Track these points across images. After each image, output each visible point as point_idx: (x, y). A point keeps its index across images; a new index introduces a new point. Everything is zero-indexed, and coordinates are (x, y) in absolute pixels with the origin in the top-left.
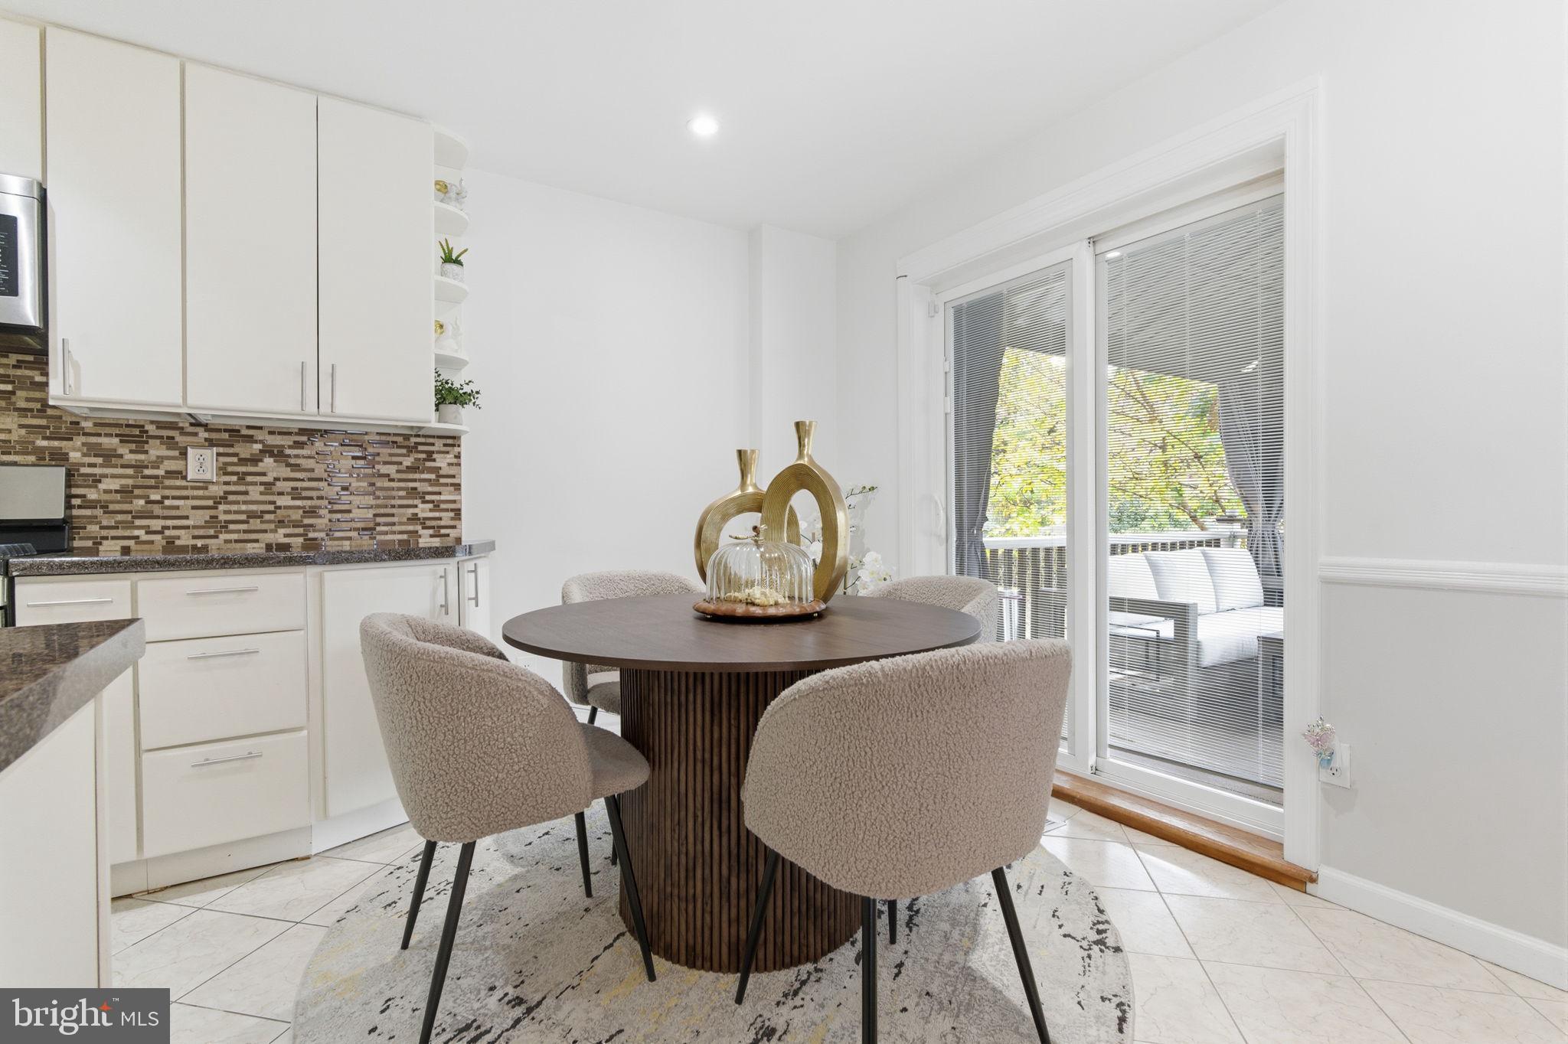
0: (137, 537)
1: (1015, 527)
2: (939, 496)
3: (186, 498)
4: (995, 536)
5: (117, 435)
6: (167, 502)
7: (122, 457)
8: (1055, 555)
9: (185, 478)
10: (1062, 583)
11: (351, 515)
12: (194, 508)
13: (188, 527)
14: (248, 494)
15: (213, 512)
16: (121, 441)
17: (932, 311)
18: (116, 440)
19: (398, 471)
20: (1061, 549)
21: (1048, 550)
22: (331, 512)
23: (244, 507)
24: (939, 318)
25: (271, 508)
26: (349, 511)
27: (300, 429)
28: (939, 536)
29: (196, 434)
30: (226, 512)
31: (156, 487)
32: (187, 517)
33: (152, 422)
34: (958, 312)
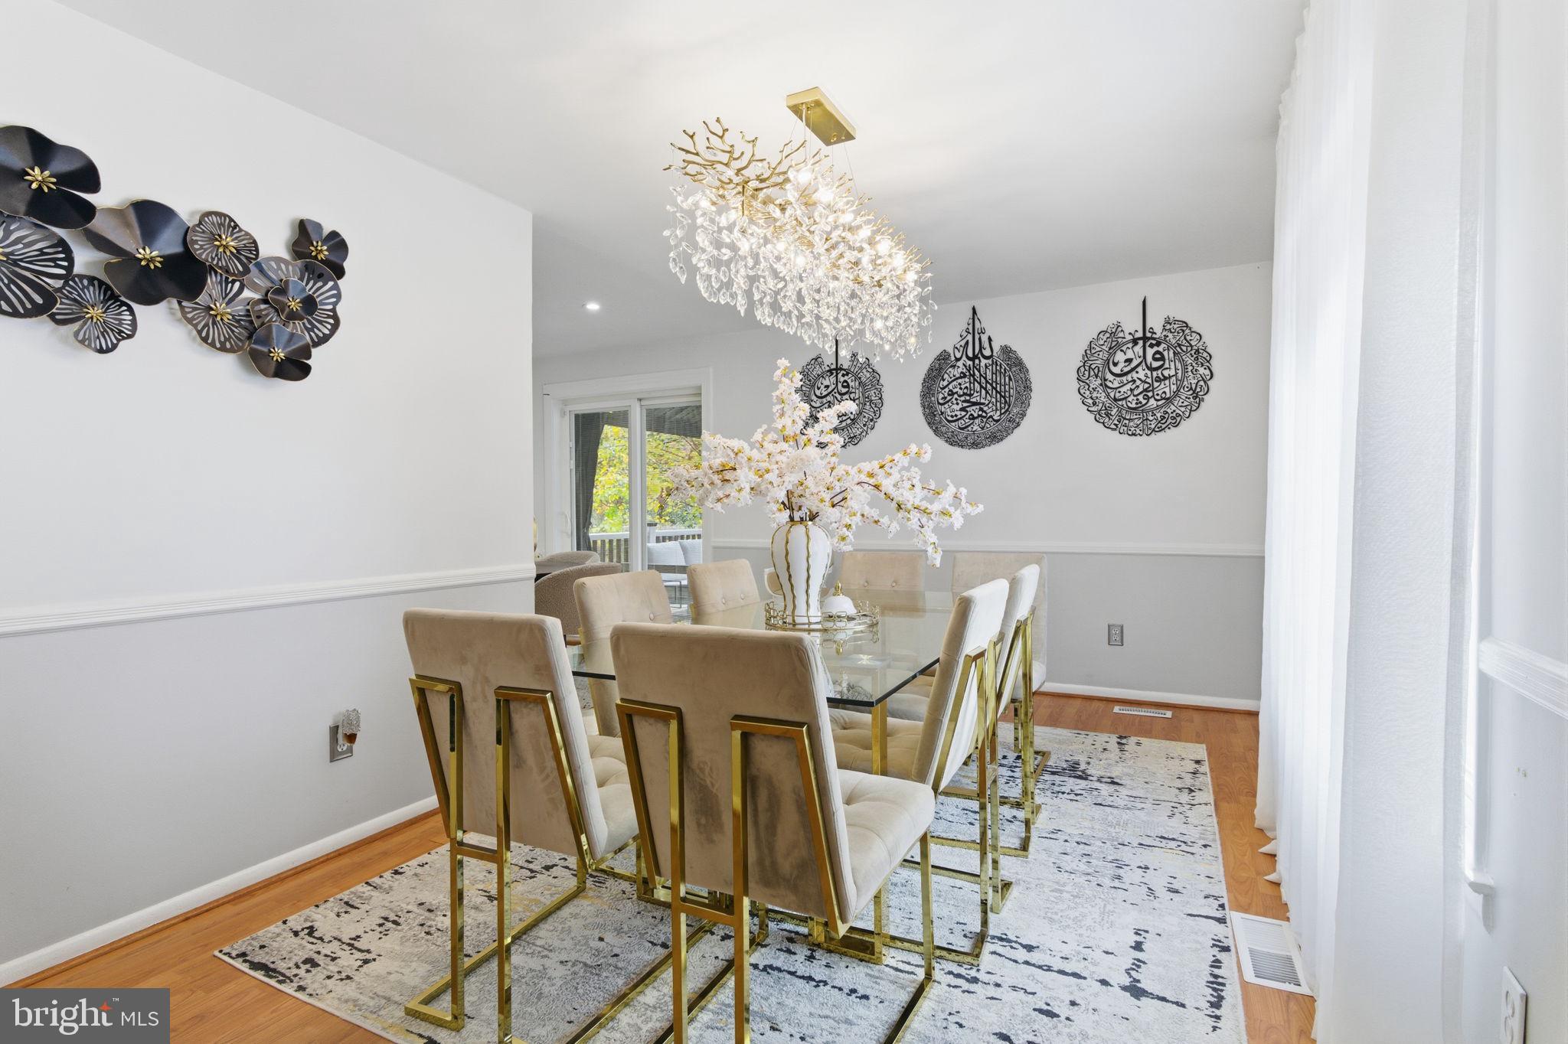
1: (607, 527)
2: (568, 512)
4: (594, 533)
8: (623, 543)
10: (626, 560)
17: (563, 414)
20: (626, 541)
21: (619, 541)
24: (567, 417)
28: (567, 533)
34: (577, 416)
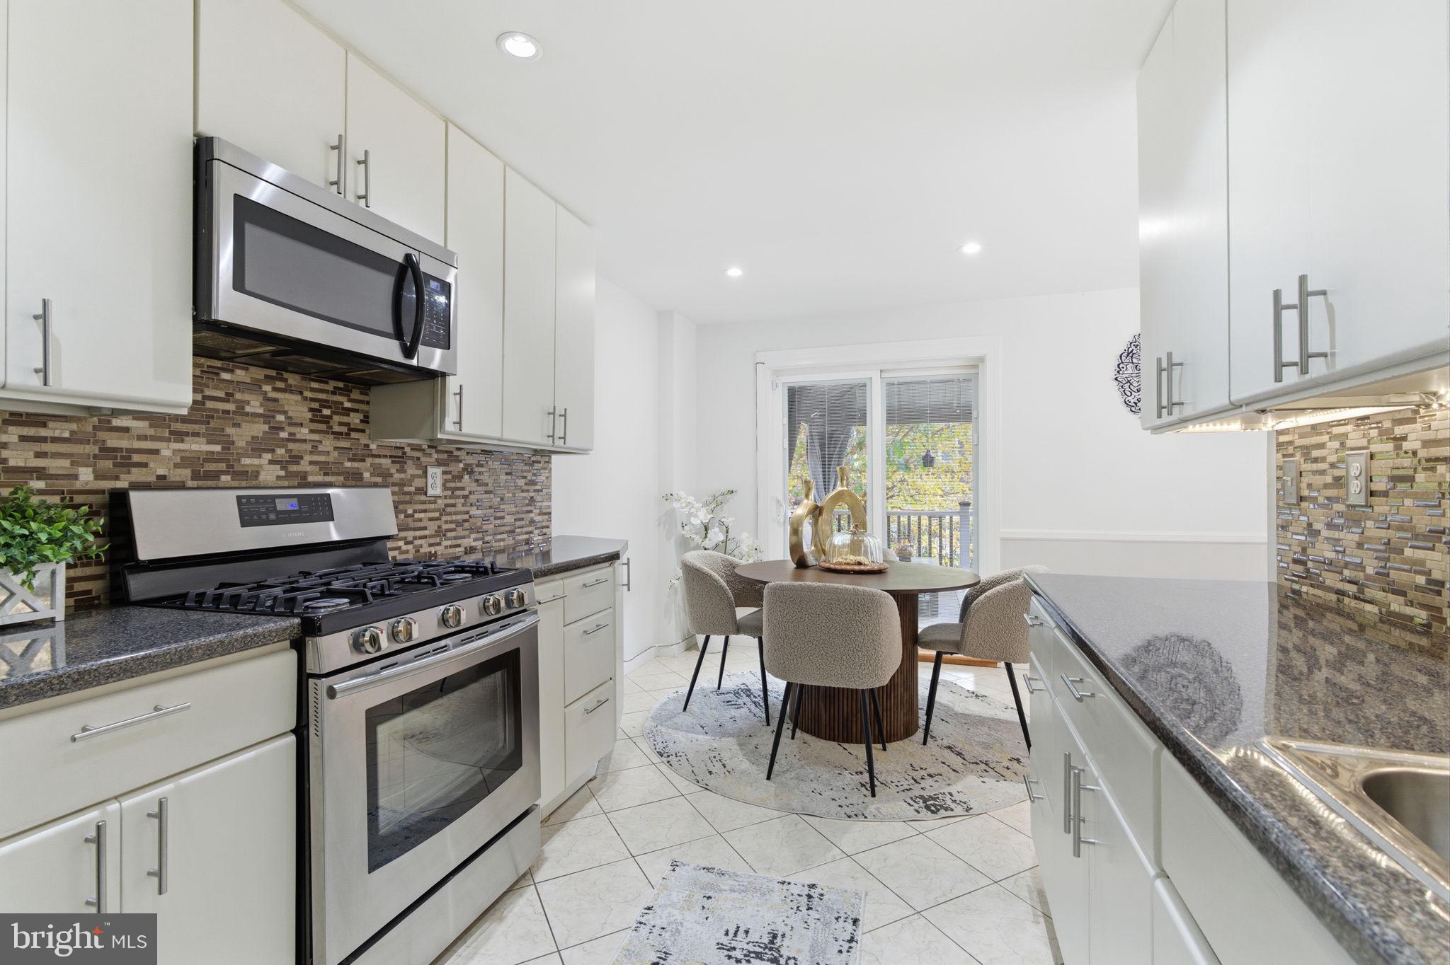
0: (399, 548)
3: (425, 511)
5: (391, 457)
6: (417, 515)
7: (392, 477)
9: (426, 494)
11: (505, 521)
12: (430, 519)
13: (425, 537)
14: (455, 506)
15: (438, 523)
16: (393, 462)
17: (774, 386)
18: (389, 461)
19: (526, 484)
22: (495, 519)
23: (454, 517)
25: (466, 517)
26: (503, 518)
27: (482, 451)
29: (430, 455)
30: (446, 522)
31: (410, 503)
32: (425, 528)
33: (409, 445)
